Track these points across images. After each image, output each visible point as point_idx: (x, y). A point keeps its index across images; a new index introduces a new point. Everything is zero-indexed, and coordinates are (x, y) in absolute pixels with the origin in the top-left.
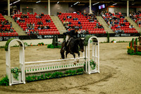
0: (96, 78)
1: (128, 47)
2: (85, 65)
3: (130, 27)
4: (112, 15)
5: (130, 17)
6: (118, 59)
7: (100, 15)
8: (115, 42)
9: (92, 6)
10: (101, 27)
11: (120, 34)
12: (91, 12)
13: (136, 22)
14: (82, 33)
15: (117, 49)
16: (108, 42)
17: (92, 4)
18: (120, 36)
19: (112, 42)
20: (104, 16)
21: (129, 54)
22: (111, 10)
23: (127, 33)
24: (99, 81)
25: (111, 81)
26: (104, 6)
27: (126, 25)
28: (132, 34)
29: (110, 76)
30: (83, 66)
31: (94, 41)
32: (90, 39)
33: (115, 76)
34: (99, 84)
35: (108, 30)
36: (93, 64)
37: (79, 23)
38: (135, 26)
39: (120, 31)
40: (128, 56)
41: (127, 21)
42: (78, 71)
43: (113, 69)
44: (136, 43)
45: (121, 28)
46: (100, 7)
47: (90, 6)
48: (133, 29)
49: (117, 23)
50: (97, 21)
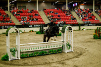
0: (71, 55)
1: (94, 33)
2: (63, 46)
3: (95, 19)
4: (82, 10)
5: (96, 12)
6: (87, 42)
7: (74, 10)
8: (84, 30)
10: (74, 19)
11: (88, 24)
12: (67, 9)
13: (100, 16)
14: (61, 24)
15: (86, 34)
16: (80, 30)
17: (68, 2)
18: (88, 25)
19: (82, 30)
20: (76, 11)
21: (94, 38)
22: (82, 7)
23: (93, 24)
24: (73, 58)
25: (81, 58)
26: (76, 4)
27: (92, 17)
28: (97, 24)
29: (81, 54)
30: (61, 47)
31: (69, 29)
32: (67, 28)
33: (85, 54)
34: (73, 60)
35: (79, 21)
36: (69, 45)
37: (59, 16)
38: (99, 18)
39: (88, 22)
40: (94, 40)
41: (93, 15)
42: (58, 51)
43: (83, 49)
44: (99, 30)
45: (89, 20)
46: (74, 5)
47: (67, 4)
48: (98, 20)
49: (86, 16)
50: (72, 15)
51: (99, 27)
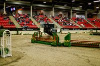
0: (9, 60)
1: (32, 37)
4: (20, 15)
5: (33, 17)
6: (25, 46)
7: (12, 15)
8: (22, 34)
9: (6, 8)
10: (12, 23)
11: (26, 29)
12: (5, 13)
13: (37, 21)
15: (23, 39)
16: (18, 34)
17: (6, 7)
19: (20, 34)
20: (14, 16)
21: (32, 42)
22: (20, 12)
23: (31, 28)
24: (12, 62)
25: (20, 62)
26: (14, 9)
27: (30, 22)
28: (34, 29)
29: (19, 58)
31: (7, 33)
32: (5, 32)
33: (23, 58)
34: (11, 64)
35: (17, 25)
36: (7, 50)
38: (36, 23)
39: (26, 26)
43: (21, 53)
44: (37, 35)
46: (12, 10)
47: (4, 8)
48: (35, 25)
49: (24, 21)
50: (10, 19)
51: (36, 31)
